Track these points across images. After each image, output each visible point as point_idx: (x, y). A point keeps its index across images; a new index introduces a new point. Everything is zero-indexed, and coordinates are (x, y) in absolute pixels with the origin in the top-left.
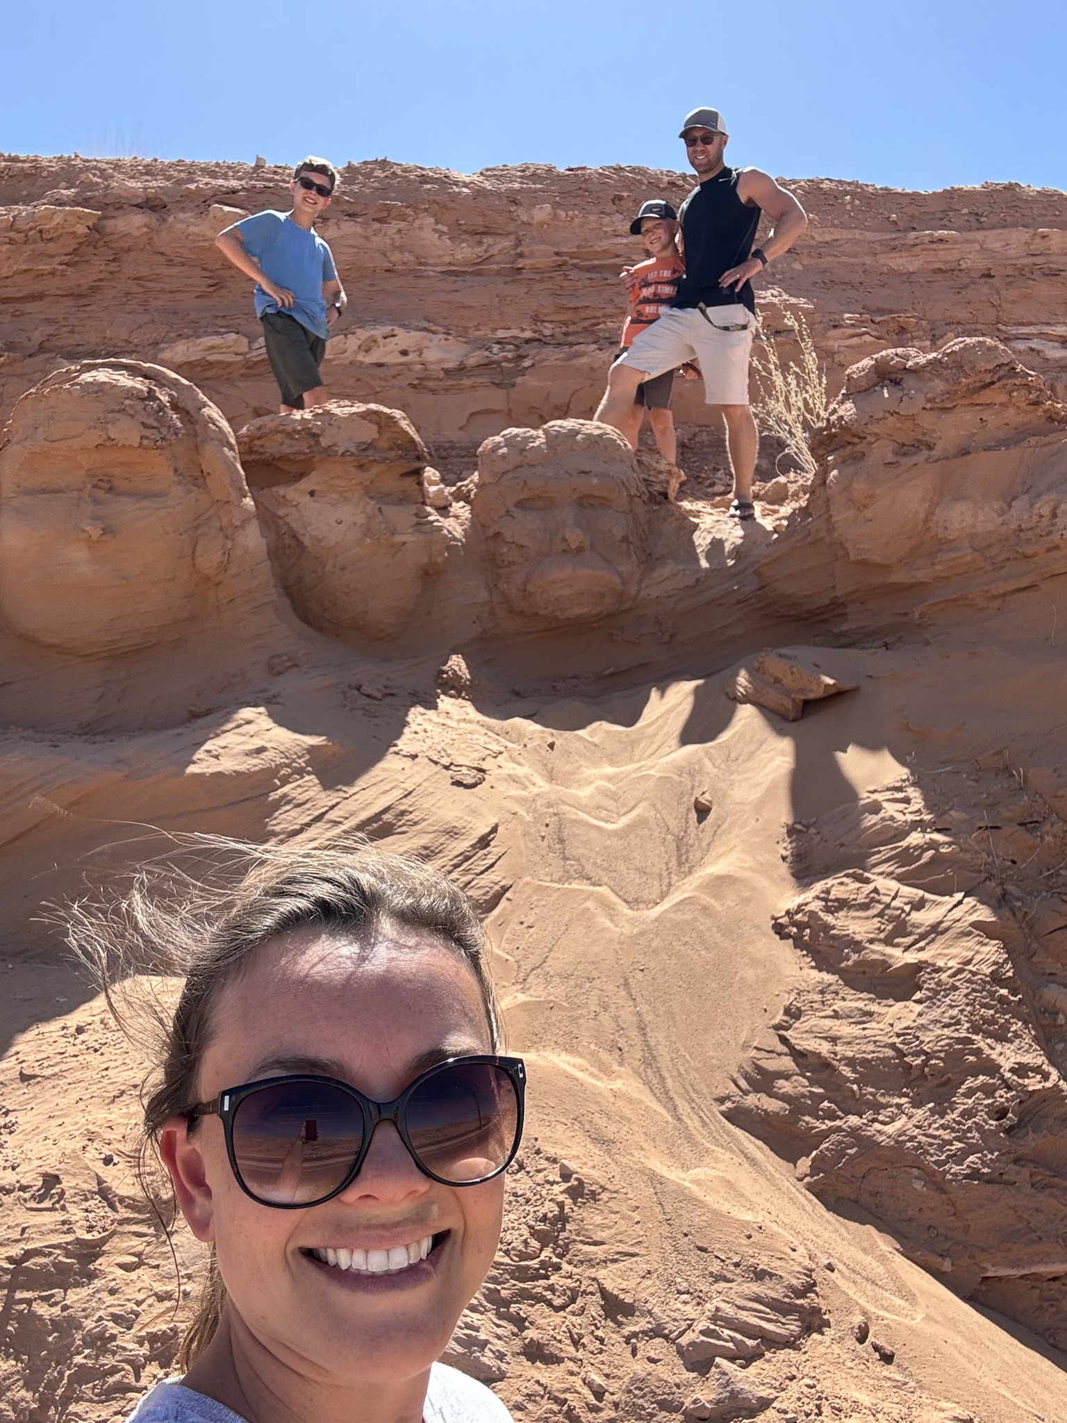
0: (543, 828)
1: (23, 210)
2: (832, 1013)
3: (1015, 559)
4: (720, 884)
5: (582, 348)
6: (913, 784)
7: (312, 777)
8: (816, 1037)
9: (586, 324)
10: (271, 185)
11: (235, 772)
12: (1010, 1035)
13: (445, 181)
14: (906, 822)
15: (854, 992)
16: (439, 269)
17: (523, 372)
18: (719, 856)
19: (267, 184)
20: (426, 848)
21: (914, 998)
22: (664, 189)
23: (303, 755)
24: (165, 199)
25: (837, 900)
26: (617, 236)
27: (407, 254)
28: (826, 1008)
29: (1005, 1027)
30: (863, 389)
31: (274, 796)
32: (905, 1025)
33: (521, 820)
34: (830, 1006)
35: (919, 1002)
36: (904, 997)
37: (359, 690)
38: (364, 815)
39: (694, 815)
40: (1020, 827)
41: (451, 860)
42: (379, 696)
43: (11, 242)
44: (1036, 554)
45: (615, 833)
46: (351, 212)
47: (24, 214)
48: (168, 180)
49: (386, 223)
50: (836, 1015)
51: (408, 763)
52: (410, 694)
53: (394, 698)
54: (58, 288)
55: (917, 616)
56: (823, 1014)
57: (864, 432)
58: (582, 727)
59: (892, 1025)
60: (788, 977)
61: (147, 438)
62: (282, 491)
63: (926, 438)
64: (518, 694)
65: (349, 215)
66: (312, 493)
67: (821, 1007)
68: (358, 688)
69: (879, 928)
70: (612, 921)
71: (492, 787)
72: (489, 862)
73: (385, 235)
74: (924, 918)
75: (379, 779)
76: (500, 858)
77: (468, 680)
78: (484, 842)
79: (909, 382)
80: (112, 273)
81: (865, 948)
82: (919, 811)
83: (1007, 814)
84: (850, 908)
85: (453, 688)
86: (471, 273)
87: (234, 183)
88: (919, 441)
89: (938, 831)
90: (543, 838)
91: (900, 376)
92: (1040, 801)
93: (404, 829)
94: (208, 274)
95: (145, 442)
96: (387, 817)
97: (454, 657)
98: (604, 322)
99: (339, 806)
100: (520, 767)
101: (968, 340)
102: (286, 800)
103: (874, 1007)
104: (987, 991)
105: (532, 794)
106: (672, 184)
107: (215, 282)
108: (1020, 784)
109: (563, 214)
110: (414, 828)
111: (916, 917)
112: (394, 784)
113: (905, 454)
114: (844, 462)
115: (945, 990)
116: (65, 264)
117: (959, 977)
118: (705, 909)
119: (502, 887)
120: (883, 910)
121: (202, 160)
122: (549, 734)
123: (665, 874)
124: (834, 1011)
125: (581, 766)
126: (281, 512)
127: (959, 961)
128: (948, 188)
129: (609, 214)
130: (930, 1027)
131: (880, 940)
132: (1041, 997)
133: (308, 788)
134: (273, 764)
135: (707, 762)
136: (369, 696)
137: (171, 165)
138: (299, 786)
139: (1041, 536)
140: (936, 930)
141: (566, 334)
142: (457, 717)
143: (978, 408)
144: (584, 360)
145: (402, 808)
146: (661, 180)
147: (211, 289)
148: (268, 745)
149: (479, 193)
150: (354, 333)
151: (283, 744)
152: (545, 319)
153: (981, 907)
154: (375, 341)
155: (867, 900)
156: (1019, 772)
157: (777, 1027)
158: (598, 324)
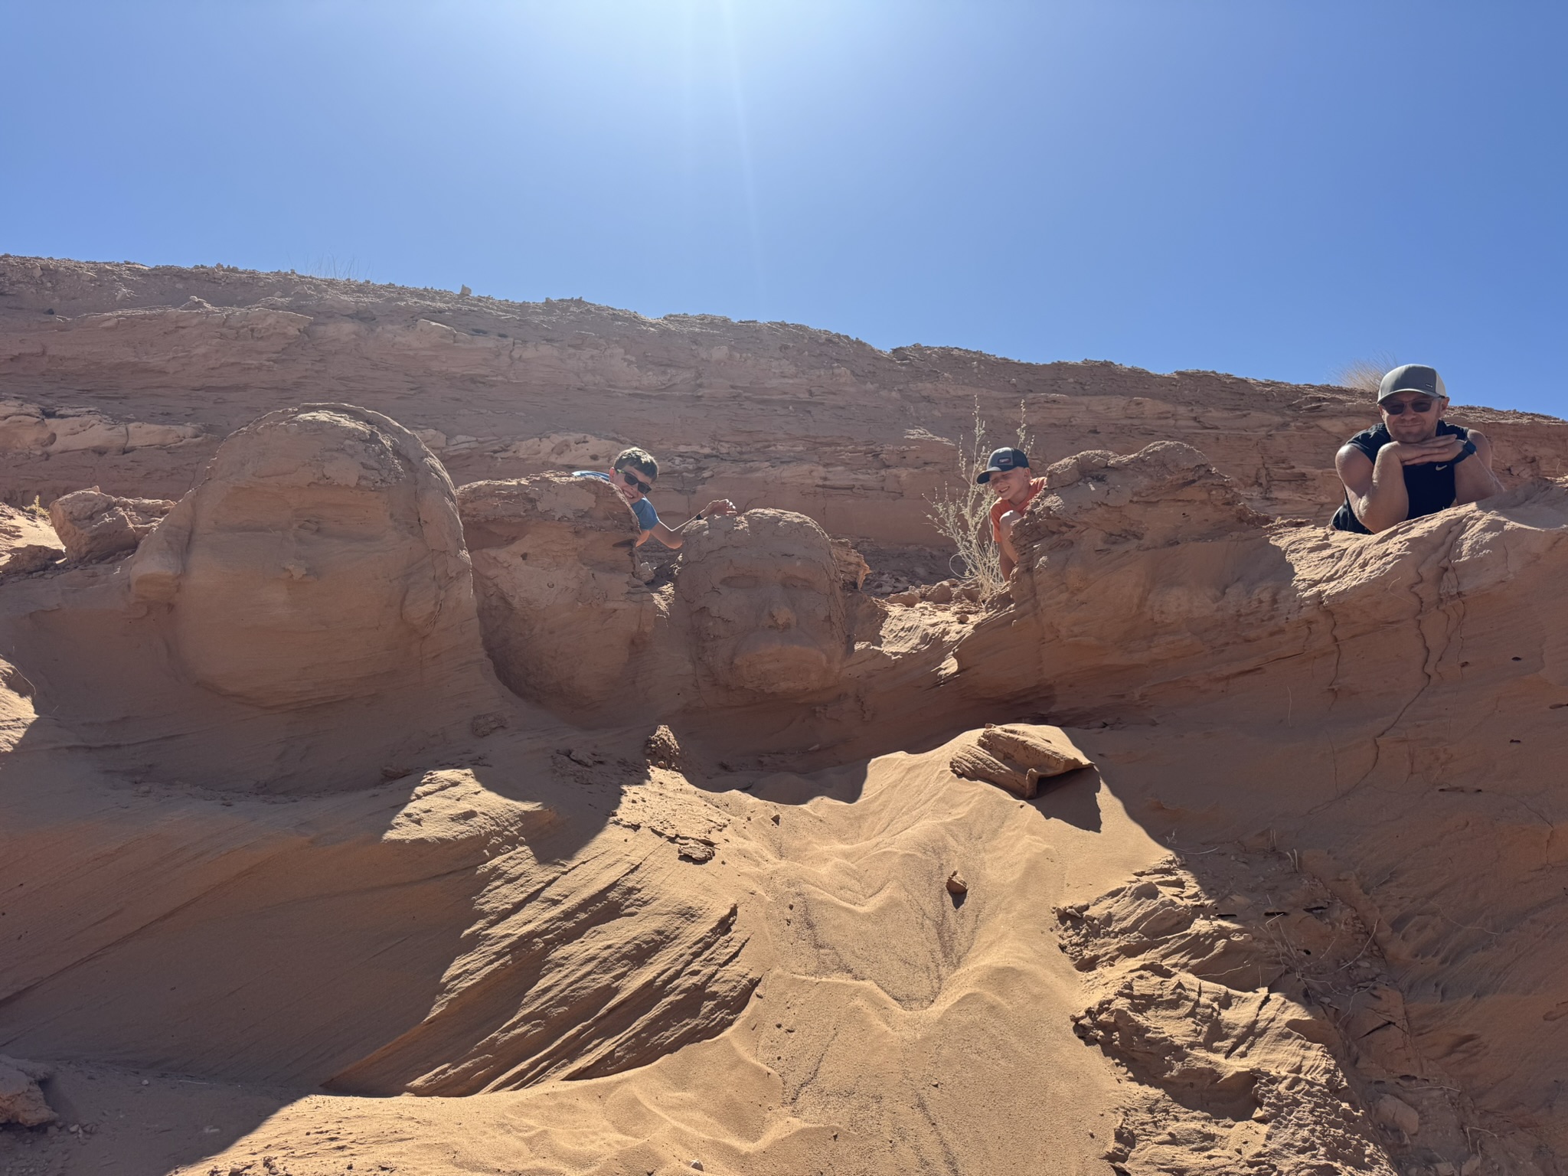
0: (787, 910)
1: (239, 311)
2: (1168, 1138)
3: (1234, 643)
4: (1002, 977)
5: (756, 465)
6: (1181, 867)
7: (526, 847)
8: (1159, 1170)
9: (759, 445)
10: (476, 309)
11: (439, 839)
12: (1366, 1160)
13: (634, 320)
14: (1186, 907)
15: (1184, 1110)
16: (626, 391)
17: (703, 481)
18: (991, 944)
19: (472, 308)
20: (659, 933)
21: (1254, 1116)
22: (823, 344)
23: (515, 822)
24: (375, 312)
25: (1143, 996)
26: (784, 377)
27: (598, 377)
28: (1160, 1131)
29: (1359, 1150)
30: (1068, 483)
31: (482, 869)
32: (1256, 1151)
33: (761, 900)
34: (1164, 1129)
35: (1262, 1121)
36: (1243, 1115)
37: (568, 756)
38: (587, 893)
39: (948, 899)
40: (1307, 914)
41: (690, 948)
42: (590, 762)
43: (222, 336)
44: (1259, 638)
45: (867, 917)
46: (549, 337)
47: (238, 314)
48: (379, 298)
49: (580, 349)
50: (1174, 1140)
51: (630, 834)
52: (619, 762)
53: (602, 766)
54: (263, 382)
55: (1137, 696)
56: (1159, 1138)
57: (1073, 521)
58: (804, 802)
59: (1239, 1151)
60: (1108, 1092)
61: (366, 478)
62: (493, 552)
63: (1134, 529)
64: (724, 767)
65: (547, 340)
66: (524, 556)
67: (1154, 1130)
68: (568, 754)
69: (1195, 1031)
70: (888, 1023)
71: (723, 863)
72: (732, 950)
73: (579, 359)
74: (1239, 1015)
75: (600, 851)
76: (743, 945)
77: (677, 750)
78: (724, 926)
79: (1113, 478)
80: (317, 372)
81: (1188, 1055)
82: (1196, 895)
83: (1292, 899)
84: (1158, 1005)
85: (662, 758)
86: (655, 398)
87: (440, 305)
88: (1126, 531)
89: (1222, 917)
90: (789, 921)
91: (1102, 474)
92: (1320, 885)
93: (633, 909)
94: (411, 379)
95: (364, 483)
96: (613, 895)
97: (662, 727)
98: (775, 445)
99: (557, 882)
100: (747, 842)
101: (1167, 443)
102: (496, 873)
103: (1212, 1129)
104: (1330, 1105)
105: (768, 872)
106: (829, 341)
107: (416, 386)
108: (1294, 866)
109: (738, 355)
110: (643, 909)
111: (1227, 1015)
112: (619, 856)
113: (1114, 543)
114: (1050, 549)
115: (1287, 1105)
116: (272, 361)
117: (1297, 1089)
118: (992, 1008)
119: (751, 981)
120: (1194, 1008)
121: (410, 285)
122: (771, 808)
123: (932, 966)
124: (1170, 1134)
125: (809, 843)
126: (491, 573)
127: (1289, 1068)
128: (1056, 361)
129: (777, 359)
130: (1284, 1153)
131: (1200, 1045)
132: (1377, 1110)
133: (521, 860)
134: (482, 831)
135: (950, 840)
136: (579, 762)
137: (382, 287)
138: (510, 858)
139: (1263, 621)
140: (1252, 1033)
141: (741, 453)
142: (671, 788)
143: (1180, 504)
144: (759, 474)
145: (630, 885)
146: (820, 337)
147: (412, 392)
148: (478, 810)
149: (665, 333)
150: (549, 437)
151: (493, 809)
152: (722, 439)
153: (1292, 1004)
154: (568, 446)
155: (1174, 997)
156: (1293, 854)
157: (1111, 1158)
158: (769, 446)
